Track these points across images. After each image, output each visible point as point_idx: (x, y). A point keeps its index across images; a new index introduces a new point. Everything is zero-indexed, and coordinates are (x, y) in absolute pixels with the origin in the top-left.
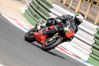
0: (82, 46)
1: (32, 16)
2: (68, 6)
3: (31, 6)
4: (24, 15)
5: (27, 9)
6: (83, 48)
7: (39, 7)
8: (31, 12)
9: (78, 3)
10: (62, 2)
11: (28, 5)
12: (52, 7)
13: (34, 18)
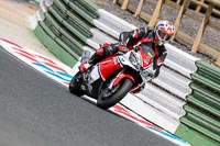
0: (165, 102)
1: (54, 36)
2: (133, 13)
3: (50, 12)
4: (35, 33)
5: (41, 20)
7: (68, 17)
8: (51, 27)
9: (154, 6)
10: (120, 5)
11: (45, 11)
12: (98, 17)
13: (58, 40)
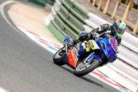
0: (129, 72)
1: (60, 30)
2: (110, 16)
3: (58, 15)
4: (49, 27)
5: (52, 19)
6: (130, 75)
7: (69, 18)
8: (59, 24)
9: (124, 12)
10: (102, 11)
11: (55, 13)
12: (88, 18)
13: (63, 32)
